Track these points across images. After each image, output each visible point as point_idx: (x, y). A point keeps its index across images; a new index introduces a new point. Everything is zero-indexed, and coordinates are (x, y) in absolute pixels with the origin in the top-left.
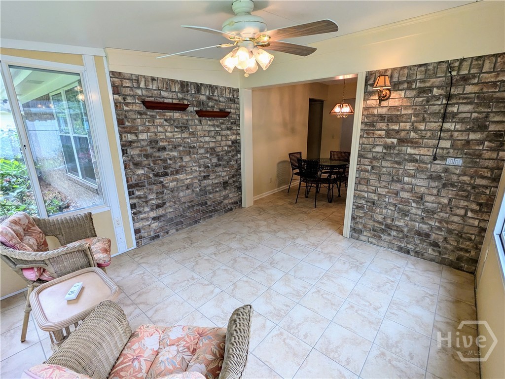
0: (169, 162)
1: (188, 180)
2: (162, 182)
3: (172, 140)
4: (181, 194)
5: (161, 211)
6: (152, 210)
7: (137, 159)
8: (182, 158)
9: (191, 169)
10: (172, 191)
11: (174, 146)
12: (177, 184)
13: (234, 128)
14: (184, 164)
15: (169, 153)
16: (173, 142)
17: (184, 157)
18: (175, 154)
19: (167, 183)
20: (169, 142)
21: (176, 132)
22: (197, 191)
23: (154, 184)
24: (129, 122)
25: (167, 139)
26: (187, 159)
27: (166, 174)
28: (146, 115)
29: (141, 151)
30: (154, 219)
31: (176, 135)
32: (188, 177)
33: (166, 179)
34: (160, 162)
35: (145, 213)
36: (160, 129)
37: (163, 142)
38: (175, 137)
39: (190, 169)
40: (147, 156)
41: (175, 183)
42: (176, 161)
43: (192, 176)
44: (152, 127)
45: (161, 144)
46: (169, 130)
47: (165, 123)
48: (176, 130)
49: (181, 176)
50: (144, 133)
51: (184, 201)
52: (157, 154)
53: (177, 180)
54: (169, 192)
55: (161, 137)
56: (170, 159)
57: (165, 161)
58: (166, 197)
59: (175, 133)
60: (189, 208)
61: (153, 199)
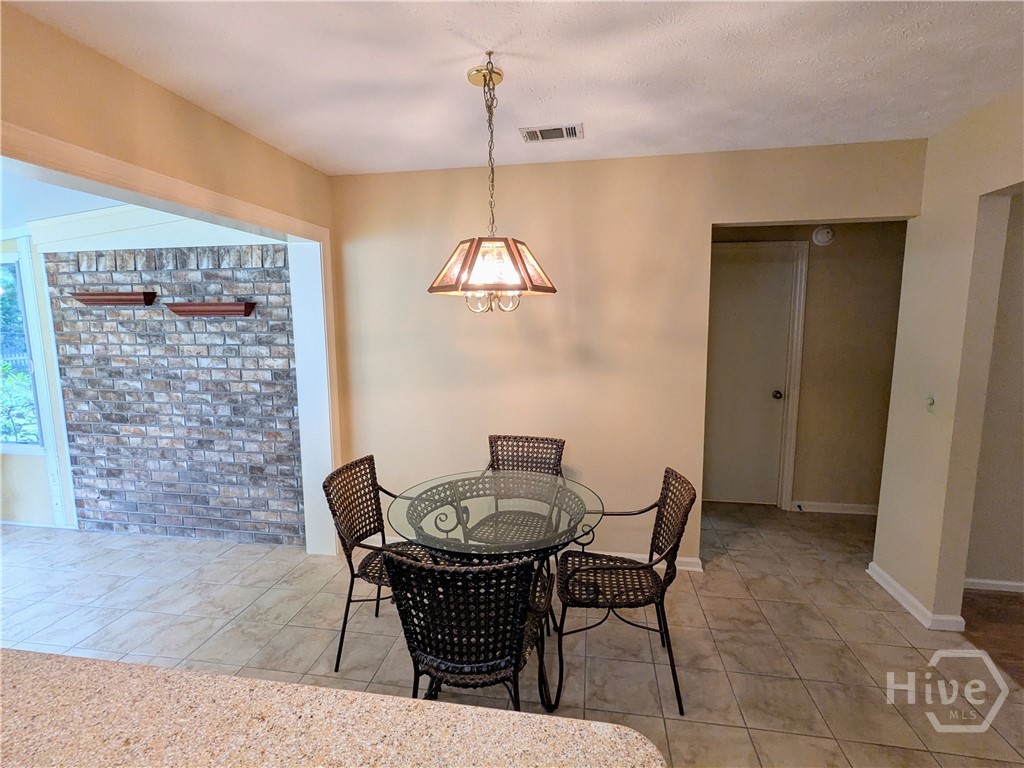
0: (128, 398)
1: (165, 441)
2: (115, 433)
3: (133, 358)
4: (151, 464)
5: (114, 484)
6: (101, 476)
7: (79, 386)
8: (151, 395)
9: (170, 420)
10: (133, 454)
11: (136, 371)
12: (143, 443)
13: (278, 341)
14: (156, 406)
15: (128, 382)
16: (134, 362)
17: (155, 394)
18: (138, 385)
19: (124, 436)
20: (127, 362)
21: (140, 344)
22: (183, 467)
23: (103, 432)
24: (67, 326)
25: (123, 357)
26: (161, 398)
27: (123, 420)
28: (91, 314)
29: (83, 373)
30: (103, 492)
31: (140, 350)
32: (163, 435)
33: (124, 428)
34: (112, 395)
35: (90, 477)
36: (112, 339)
37: (117, 361)
38: (138, 353)
39: (167, 418)
40: (93, 383)
41: (139, 440)
42: (139, 400)
43: (172, 435)
44: (100, 336)
45: (114, 364)
46: (127, 340)
47: (121, 328)
48: (139, 340)
49: (152, 430)
50: (88, 344)
51: (158, 480)
52: (108, 382)
53: (143, 436)
54: (127, 453)
55: (114, 353)
56: (130, 394)
57: (121, 395)
58: (123, 461)
59: (138, 347)
60: (167, 495)
61: (101, 458)
